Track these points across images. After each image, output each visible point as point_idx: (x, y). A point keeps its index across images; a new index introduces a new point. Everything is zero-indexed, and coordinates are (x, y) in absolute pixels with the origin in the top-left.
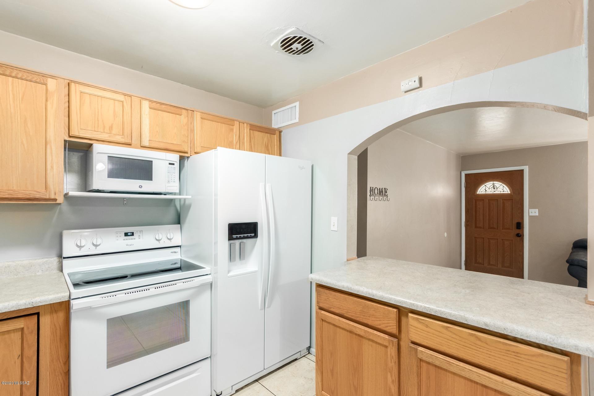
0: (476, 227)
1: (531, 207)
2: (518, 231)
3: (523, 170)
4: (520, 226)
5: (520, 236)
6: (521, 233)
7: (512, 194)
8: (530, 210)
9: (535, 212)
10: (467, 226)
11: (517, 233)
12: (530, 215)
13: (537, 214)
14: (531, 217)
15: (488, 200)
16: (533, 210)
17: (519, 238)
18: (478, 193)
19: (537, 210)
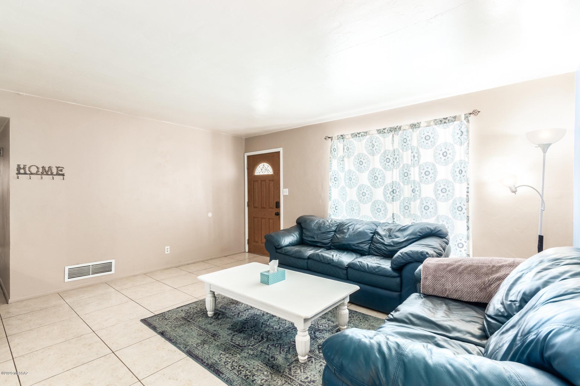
0: (254, 207)
1: (284, 188)
2: (277, 210)
3: (280, 152)
4: (278, 205)
5: (278, 214)
6: (279, 212)
7: (274, 175)
8: (283, 190)
9: (286, 192)
10: (248, 206)
12: (284, 195)
15: (261, 181)
16: (285, 190)
17: (277, 217)
18: (255, 174)
19: (287, 190)
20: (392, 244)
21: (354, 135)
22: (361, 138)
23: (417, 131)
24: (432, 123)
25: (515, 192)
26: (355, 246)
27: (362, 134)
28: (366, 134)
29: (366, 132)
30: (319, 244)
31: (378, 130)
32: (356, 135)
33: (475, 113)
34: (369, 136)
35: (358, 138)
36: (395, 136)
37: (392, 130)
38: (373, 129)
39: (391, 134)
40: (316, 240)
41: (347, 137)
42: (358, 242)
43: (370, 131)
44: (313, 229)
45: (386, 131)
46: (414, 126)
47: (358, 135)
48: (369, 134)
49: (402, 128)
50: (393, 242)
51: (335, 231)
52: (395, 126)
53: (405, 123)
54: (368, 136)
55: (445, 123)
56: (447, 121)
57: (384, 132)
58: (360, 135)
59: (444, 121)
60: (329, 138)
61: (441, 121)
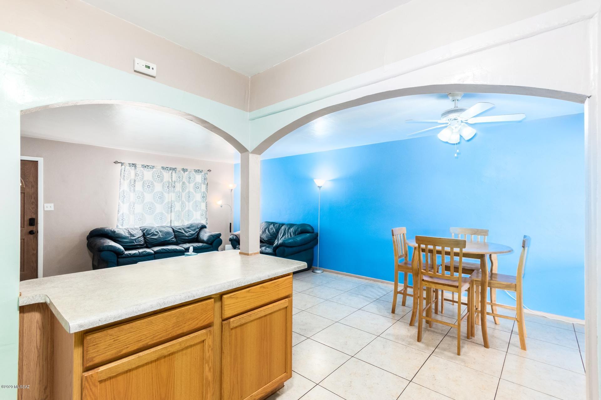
2: (31, 228)
3: (38, 161)
4: (33, 222)
5: (34, 233)
6: (34, 230)
8: (45, 204)
9: (50, 207)
11: (29, 231)
12: (45, 210)
13: (52, 209)
14: (46, 213)
16: (48, 205)
17: (32, 236)
19: (52, 205)
20: (190, 235)
21: (143, 166)
22: (149, 169)
23: (186, 173)
24: (193, 171)
25: (222, 207)
26: (170, 241)
27: (151, 167)
28: (153, 168)
29: (154, 167)
30: (138, 247)
31: (162, 167)
32: (146, 167)
33: (209, 171)
34: (156, 169)
35: (146, 169)
36: (174, 174)
37: (171, 169)
38: (159, 166)
39: (171, 172)
40: (136, 244)
41: (137, 165)
42: (170, 238)
43: (157, 166)
44: (129, 237)
45: (168, 169)
46: (184, 170)
47: (147, 167)
48: (156, 168)
49: (178, 170)
50: (190, 234)
51: (144, 235)
52: (174, 167)
53: (179, 167)
54: (154, 170)
55: (198, 172)
56: (199, 171)
57: (167, 170)
58: (149, 167)
59: (198, 171)
60: (119, 163)
61: (196, 171)
